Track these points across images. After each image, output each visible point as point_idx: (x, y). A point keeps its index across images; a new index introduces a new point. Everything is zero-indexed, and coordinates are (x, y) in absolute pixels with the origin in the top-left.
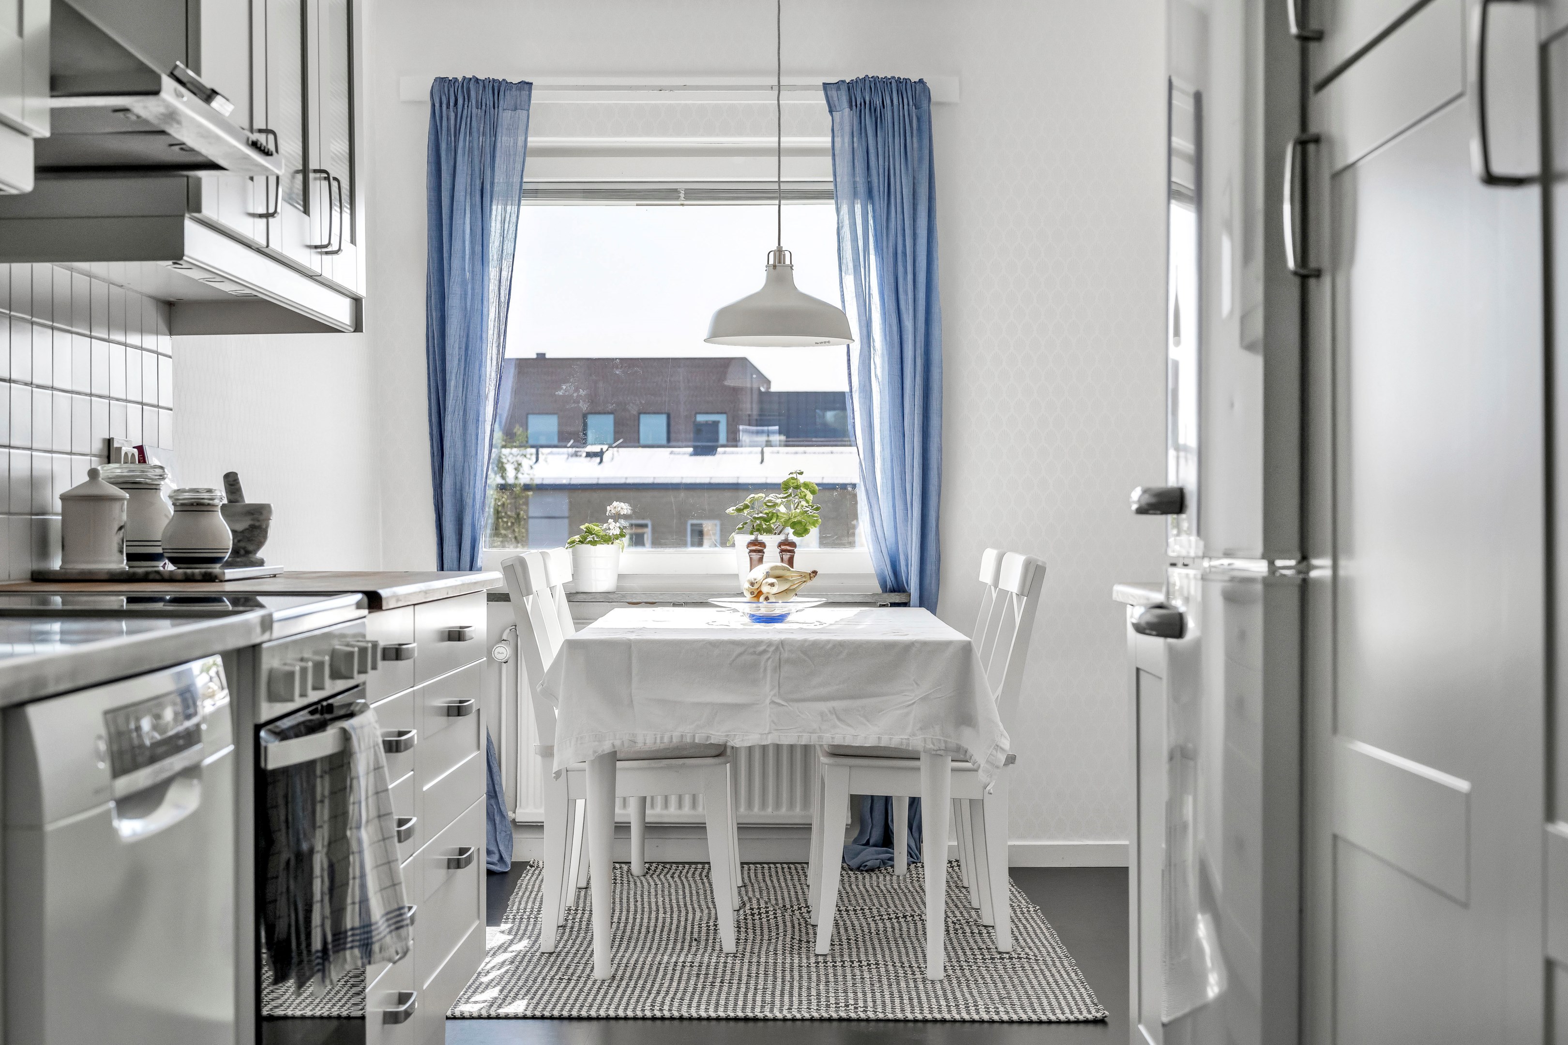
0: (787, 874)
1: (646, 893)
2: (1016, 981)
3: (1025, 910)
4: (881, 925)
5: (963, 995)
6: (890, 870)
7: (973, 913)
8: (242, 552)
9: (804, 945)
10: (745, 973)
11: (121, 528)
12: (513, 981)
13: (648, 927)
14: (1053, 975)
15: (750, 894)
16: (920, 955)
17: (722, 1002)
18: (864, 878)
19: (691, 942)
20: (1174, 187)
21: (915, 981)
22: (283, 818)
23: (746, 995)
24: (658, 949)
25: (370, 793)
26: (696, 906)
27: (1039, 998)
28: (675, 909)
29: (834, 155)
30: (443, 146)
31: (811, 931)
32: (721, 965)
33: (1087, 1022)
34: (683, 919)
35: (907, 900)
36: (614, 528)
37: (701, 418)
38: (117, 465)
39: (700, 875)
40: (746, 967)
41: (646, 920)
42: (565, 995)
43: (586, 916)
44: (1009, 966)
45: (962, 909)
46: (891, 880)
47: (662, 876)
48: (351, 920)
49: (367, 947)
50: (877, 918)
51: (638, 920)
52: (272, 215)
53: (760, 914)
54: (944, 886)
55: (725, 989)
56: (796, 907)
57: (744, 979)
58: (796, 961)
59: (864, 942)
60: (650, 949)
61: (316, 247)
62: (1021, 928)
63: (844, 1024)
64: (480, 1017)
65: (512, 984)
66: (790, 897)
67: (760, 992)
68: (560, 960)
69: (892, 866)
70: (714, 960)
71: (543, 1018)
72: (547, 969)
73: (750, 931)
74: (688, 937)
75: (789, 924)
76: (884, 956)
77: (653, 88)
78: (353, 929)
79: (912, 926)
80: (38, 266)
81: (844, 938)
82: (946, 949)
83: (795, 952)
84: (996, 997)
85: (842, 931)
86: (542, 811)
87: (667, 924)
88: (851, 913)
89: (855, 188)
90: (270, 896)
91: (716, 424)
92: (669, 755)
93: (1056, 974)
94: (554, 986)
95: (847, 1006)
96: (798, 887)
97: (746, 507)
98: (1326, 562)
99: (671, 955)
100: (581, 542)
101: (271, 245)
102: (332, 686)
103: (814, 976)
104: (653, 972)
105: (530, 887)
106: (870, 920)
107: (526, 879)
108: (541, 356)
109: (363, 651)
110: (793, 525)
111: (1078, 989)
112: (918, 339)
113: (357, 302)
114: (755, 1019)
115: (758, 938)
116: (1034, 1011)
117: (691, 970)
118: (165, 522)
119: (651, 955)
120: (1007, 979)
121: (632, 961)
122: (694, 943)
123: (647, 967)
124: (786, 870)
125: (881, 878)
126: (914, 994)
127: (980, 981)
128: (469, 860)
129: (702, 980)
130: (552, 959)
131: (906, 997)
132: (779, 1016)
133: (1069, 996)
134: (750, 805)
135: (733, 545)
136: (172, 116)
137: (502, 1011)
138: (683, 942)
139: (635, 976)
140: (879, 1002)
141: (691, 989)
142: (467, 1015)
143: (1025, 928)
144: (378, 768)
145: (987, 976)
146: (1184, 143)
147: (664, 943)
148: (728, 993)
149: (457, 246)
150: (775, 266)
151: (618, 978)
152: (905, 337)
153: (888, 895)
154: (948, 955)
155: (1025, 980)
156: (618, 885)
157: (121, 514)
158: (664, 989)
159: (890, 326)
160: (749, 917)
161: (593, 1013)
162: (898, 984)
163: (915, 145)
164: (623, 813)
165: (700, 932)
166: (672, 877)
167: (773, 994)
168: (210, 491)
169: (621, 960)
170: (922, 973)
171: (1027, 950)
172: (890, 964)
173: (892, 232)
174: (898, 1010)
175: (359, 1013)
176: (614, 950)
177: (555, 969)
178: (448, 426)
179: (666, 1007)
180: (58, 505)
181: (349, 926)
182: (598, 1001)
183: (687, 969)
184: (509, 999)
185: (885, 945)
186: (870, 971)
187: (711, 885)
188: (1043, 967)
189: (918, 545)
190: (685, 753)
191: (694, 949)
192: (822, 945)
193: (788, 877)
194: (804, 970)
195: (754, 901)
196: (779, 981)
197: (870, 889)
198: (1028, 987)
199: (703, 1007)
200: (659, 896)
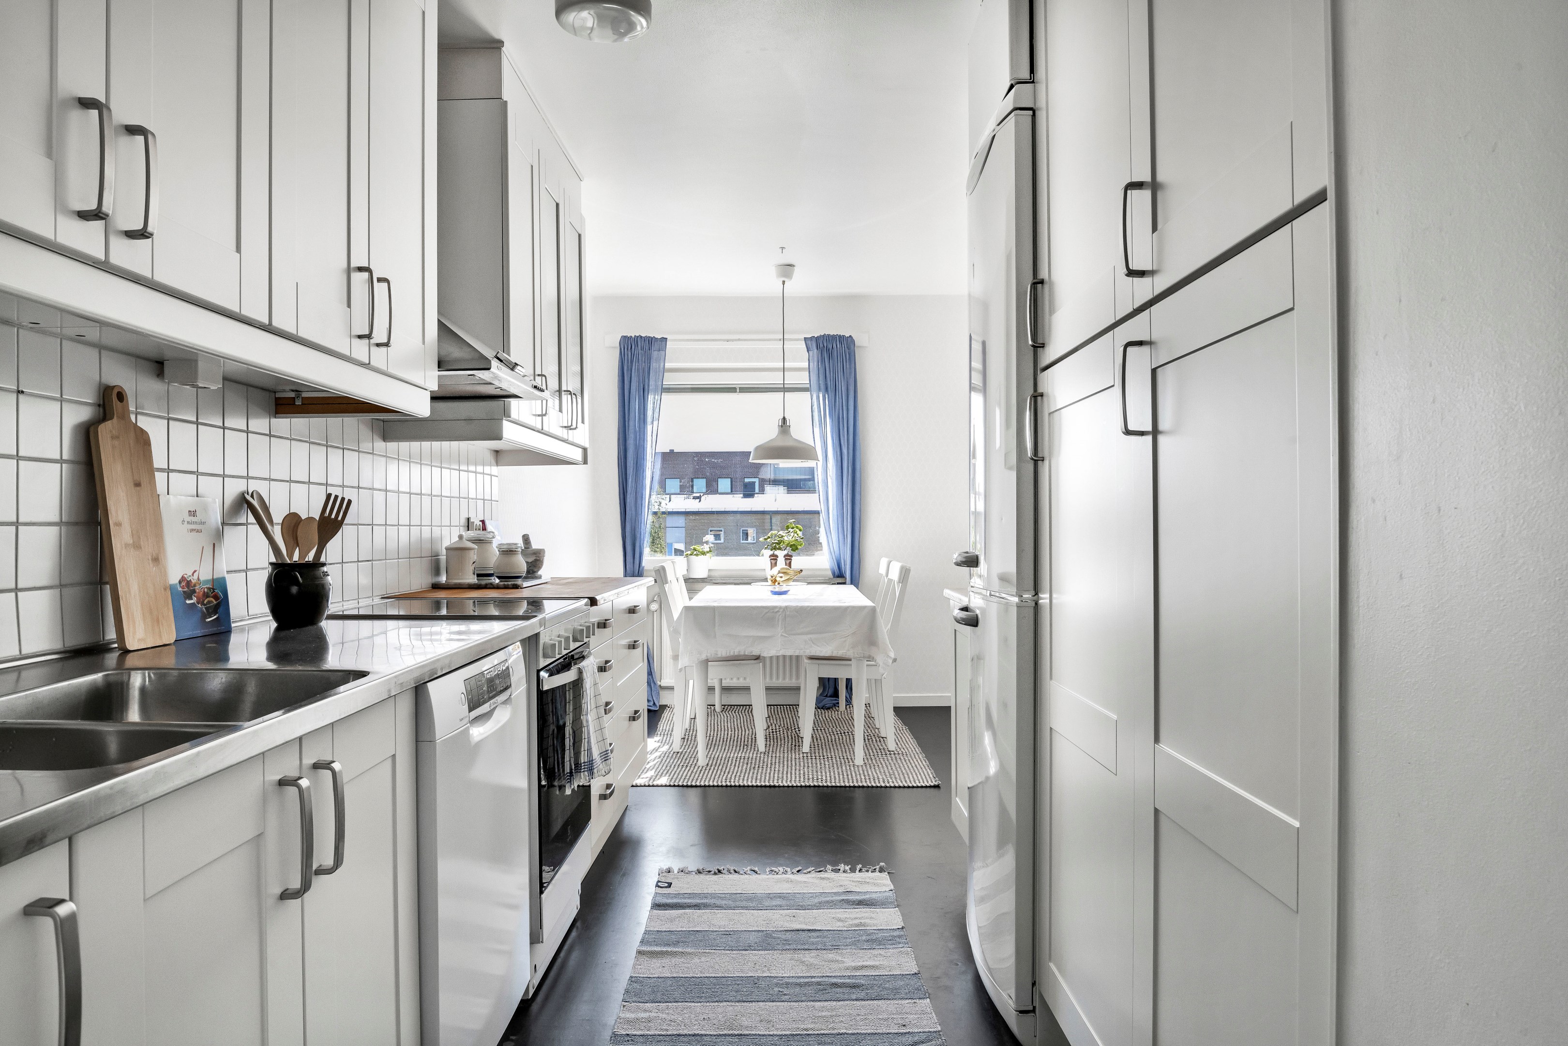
0: (789, 710)
1: (722, 721)
2: (897, 766)
3: (901, 729)
4: (833, 737)
5: (872, 773)
6: (837, 708)
7: (877, 730)
8: (531, 572)
9: (797, 748)
10: (769, 762)
11: (474, 563)
12: (660, 767)
13: (724, 738)
14: (914, 763)
15: (772, 721)
16: (852, 752)
17: (759, 777)
18: (825, 713)
19: (744, 746)
20: (972, 385)
21: (850, 766)
22: (551, 710)
23: (770, 774)
24: (728, 750)
25: (592, 697)
26: (746, 727)
27: (908, 774)
28: (736, 729)
29: (809, 371)
30: (625, 368)
31: (800, 740)
32: (758, 758)
33: (931, 787)
34: (740, 734)
35: (846, 724)
36: (706, 548)
37: (747, 480)
38: (472, 532)
39: (748, 711)
40: (770, 759)
41: (722, 735)
42: (685, 774)
43: (694, 733)
44: (894, 758)
45: (871, 729)
46: (838, 714)
47: (730, 712)
48: (583, 758)
49: (591, 771)
50: (832, 733)
51: (719, 735)
52: (545, 415)
53: (776, 732)
54: (863, 718)
55: (760, 770)
56: (793, 728)
57: (769, 765)
58: (793, 756)
59: (825, 745)
60: (725, 750)
61: (565, 427)
62: (899, 738)
63: (816, 788)
64: (645, 786)
65: (659, 768)
66: (790, 723)
67: (776, 772)
68: (682, 756)
69: (838, 707)
70: (755, 756)
71: (674, 786)
72: (676, 761)
73: (772, 740)
74: (742, 744)
75: (790, 737)
76: (835, 753)
77: (724, 340)
78: (584, 763)
79: (848, 737)
80: (434, 443)
81: (816, 744)
82: (864, 749)
83: (793, 751)
84: (888, 774)
85: (815, 740)
86: (673, 681)
87: (733, 737)
88: (819, 731)
89: (819, 387)
90: (544, 746)
91: (754, 483)
92: (735, 659)
93: (916, 762)
94: (679, 769)
95: (818, 779)
96: (794, 718)
97: (769, 537)
98: (1047, 596)
99: (734, 753)
100: (691, 555)
101: (544, 429)
102: (573, 646)
103: (802, 764)
104: (726, 762)
105: (668, 718)
106: (828, 734)
107: (666, 714)
108: (672, 451)
109: (588, 628)
110: (791, 546)
111: (926, 770)
112: (850, 462)
113: (585, 450)
114: (774, 786)
115: (776, 744)
116: (906, 782)
117: (744, 761)
118: (496, 558)
119: (725, 753)
120: (893, 765)
121: (716, 756)
122: (745, 747)
123: (723, 759)
124: (788, 708)
125: (833, 712)
126: (849, 773)
127: (880, 766)
128: (639, 717)
129: (749, 766)
130: (678, 755)
131: (845, 774)
132: (786, 785)
133: (922, 774)
134: (771, 678)
135: (763, 555)
136: (496, 377)
137: (655, 783)
138: (740, 746)
139: (718, 764)
140: (832, 777)
141: (744, 771)
142: (639, 785)
143: (901, 738)
144: (595, 684)
145: (883, 763)
146: (977, 365)
147: (731, 747)
148: (762, 773)
149: (632, 415)
150: (782, 426)
151: (710, 765)
152: (843, 457)
153: (836, 721)
154: (865, 753)
155: (901, 765)
156: (709, 717)
157: (473, 556)
158: (731, 771)
159: (837, 452)
160: (771, 733)
161: (698, 784)
162: (842, 768)
163: (848, 366)
164: (711, 683)
165: (748, 741)
166: (735, 712)
167: (783, 773)
168: (516, 544)
169: (711, 756)
170: (853, 762)
171: (902, 750)
172: (838, 757)
173: (837, 408)
174: (842, 781)
175: (588, 784)
176: (708, 750)
177: (680, 760)
178: (628, 501)
179: (732, 780)
180: (444, 552)
181: (582, 762)
182: (700, 777)
183: (742, 760)
184: (658, 776)
185: (835, 747)
186: (828, 761)
187: (753, 716)
188: (910, 758)
189: (850, 555)
190: (741, 658)
191: (745, 750)
192: (806, 748)
193: (789, 712)
194: (797, 760)
195: (774, 726)
196: (786, 766)
197: (828, 718)
198: (903, 769)
199: (750, 780)
200: (729, 723)
